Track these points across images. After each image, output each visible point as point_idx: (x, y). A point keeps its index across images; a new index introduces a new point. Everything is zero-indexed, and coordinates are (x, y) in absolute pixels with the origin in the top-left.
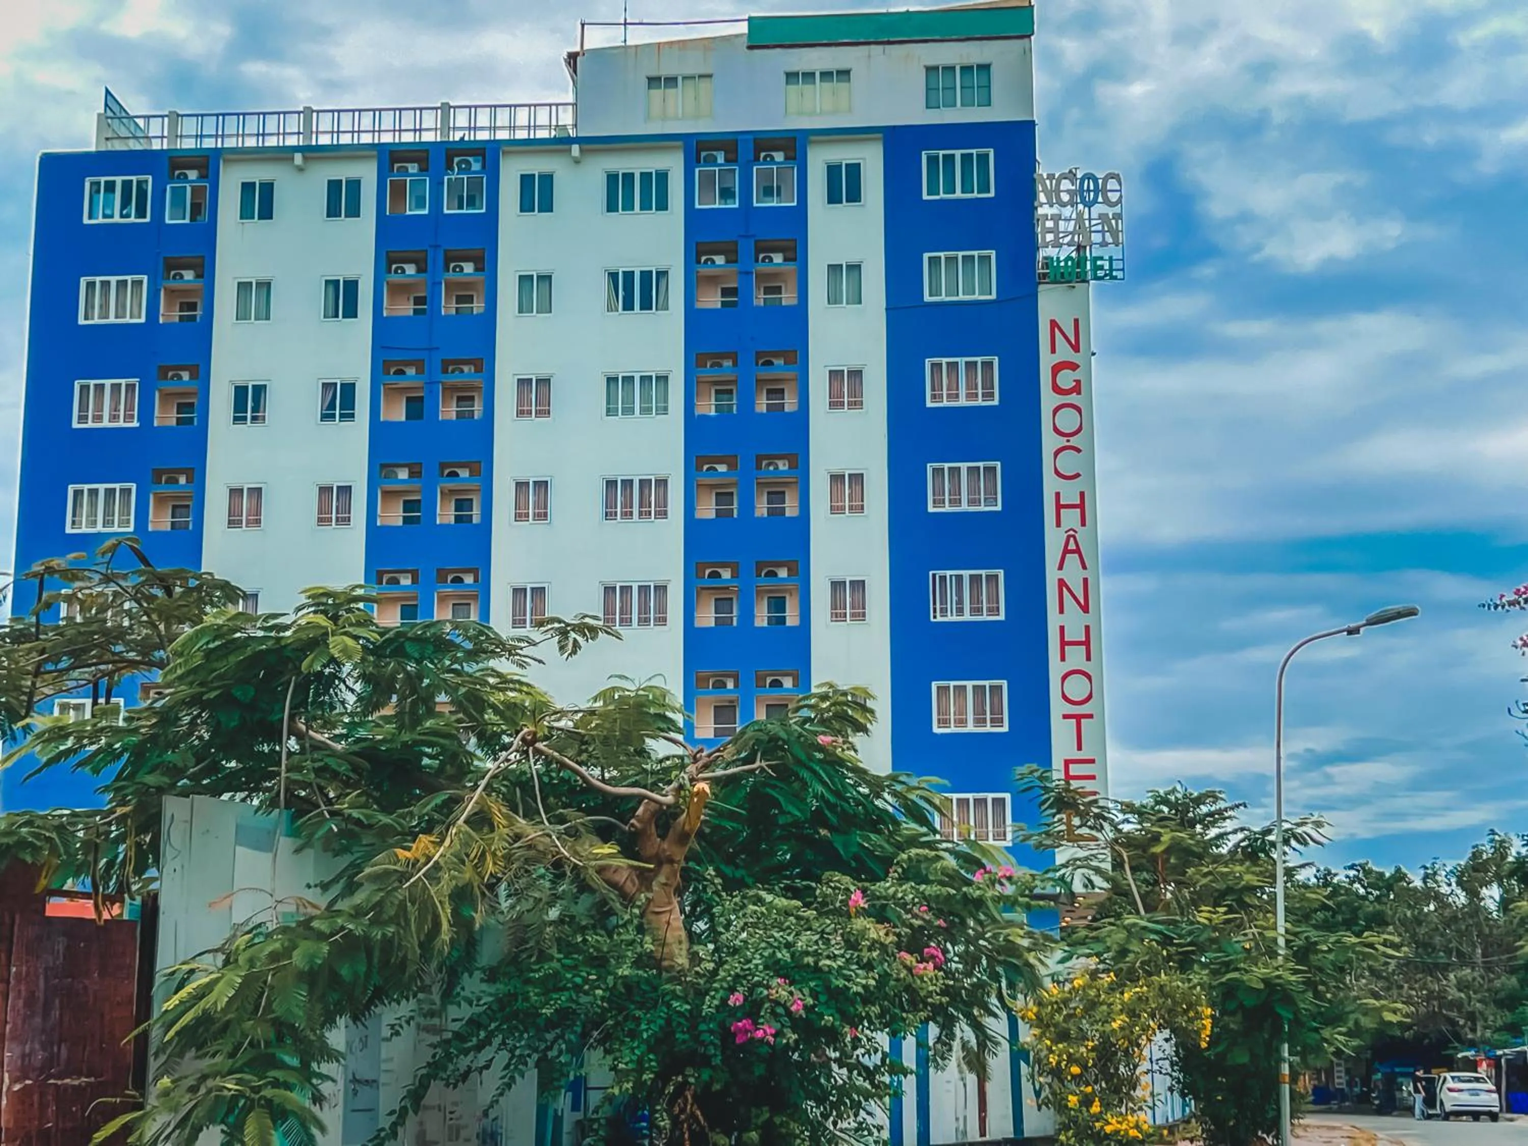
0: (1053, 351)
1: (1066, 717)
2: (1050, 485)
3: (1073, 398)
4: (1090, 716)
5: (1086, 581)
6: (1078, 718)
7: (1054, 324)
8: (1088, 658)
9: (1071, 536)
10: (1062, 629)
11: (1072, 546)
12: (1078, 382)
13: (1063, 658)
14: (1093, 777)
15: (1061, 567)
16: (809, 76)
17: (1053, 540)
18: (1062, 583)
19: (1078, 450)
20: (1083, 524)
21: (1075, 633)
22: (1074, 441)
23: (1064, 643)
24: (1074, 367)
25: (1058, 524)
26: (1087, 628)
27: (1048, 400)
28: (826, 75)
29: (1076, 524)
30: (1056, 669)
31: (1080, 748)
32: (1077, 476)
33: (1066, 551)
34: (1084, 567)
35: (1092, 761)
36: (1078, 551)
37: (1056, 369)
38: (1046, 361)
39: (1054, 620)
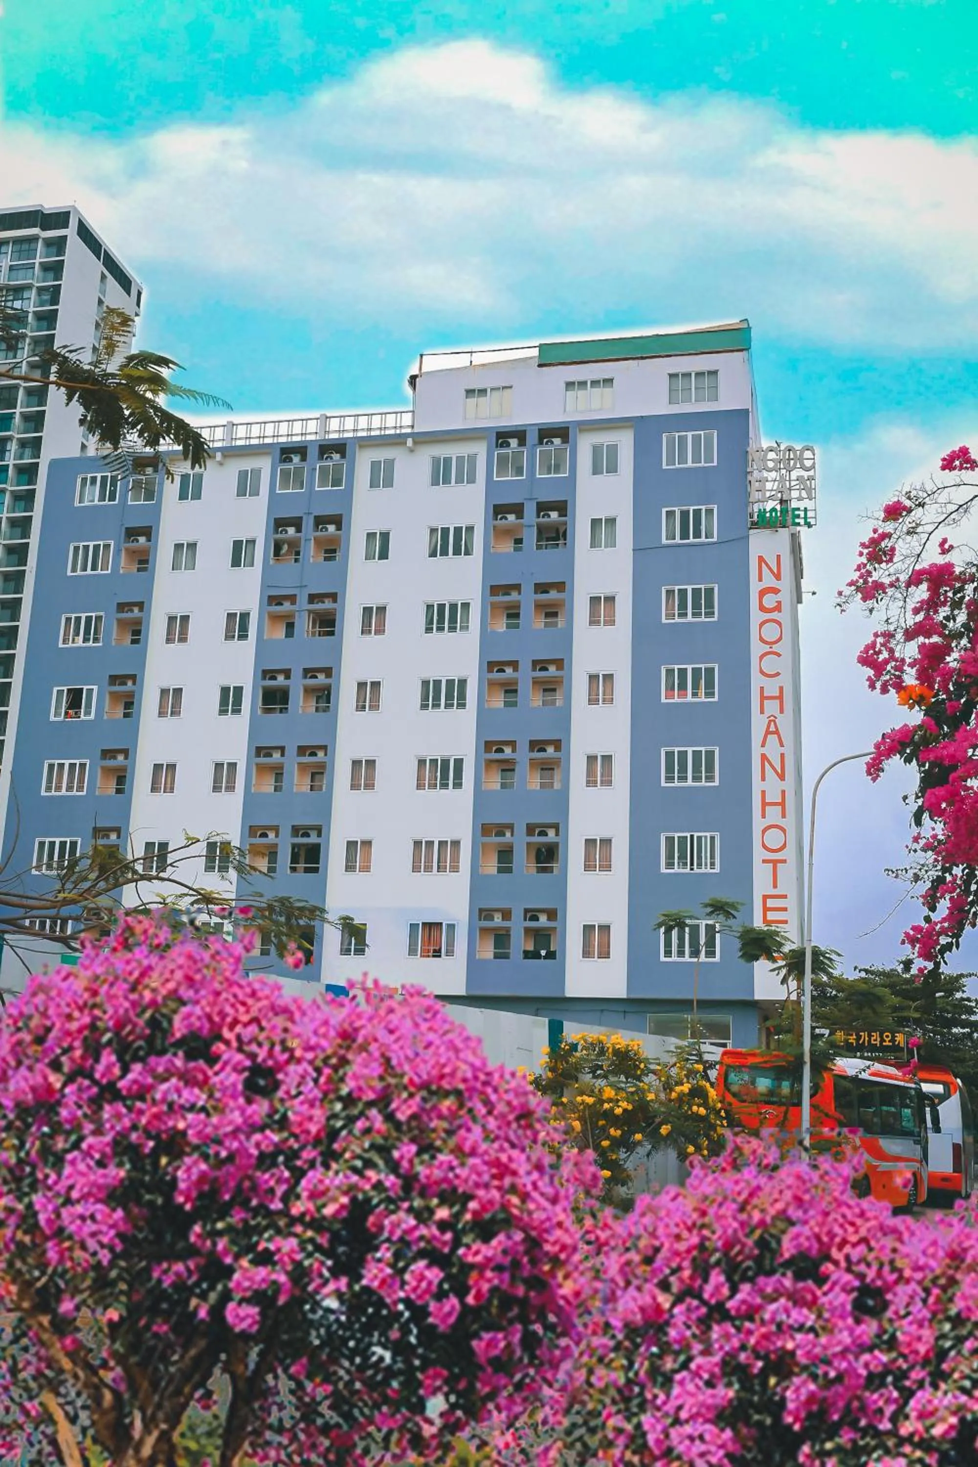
0: (760, 580)
1: (764, 861)
2: (756, 681)
3: (774, 615)
4: (784, 861)
5: (782, 755)
6: (775, 862)
7: (761, 559)
8: (784, 816)
9: (772, 720)
10: (763, 792)
11: (772, 728)
12: (779, 603)
13: (764, 816)
14: (785, 909)
15: (763, 745)
16: (583, 384)
17: (758, 724)
18: (764, 757)
19: (779, 655)
20: (782, 711)
21: (773, 796)
22: (775, 648)
23: (764, 804)
24: (775, 591)
25: (762, 712)
26: (783, 792)
27: (756, 616)
28: (595, 383)
29: (777, 714)
30: (758, 824)
31: (775, 886)
32: (778, 674)
33: (768, 732)
34: (782, 745)
35: (785, 897)
36: (777, 732)
37: (762, 593)
38: (755, 587)
39: (757, 786)
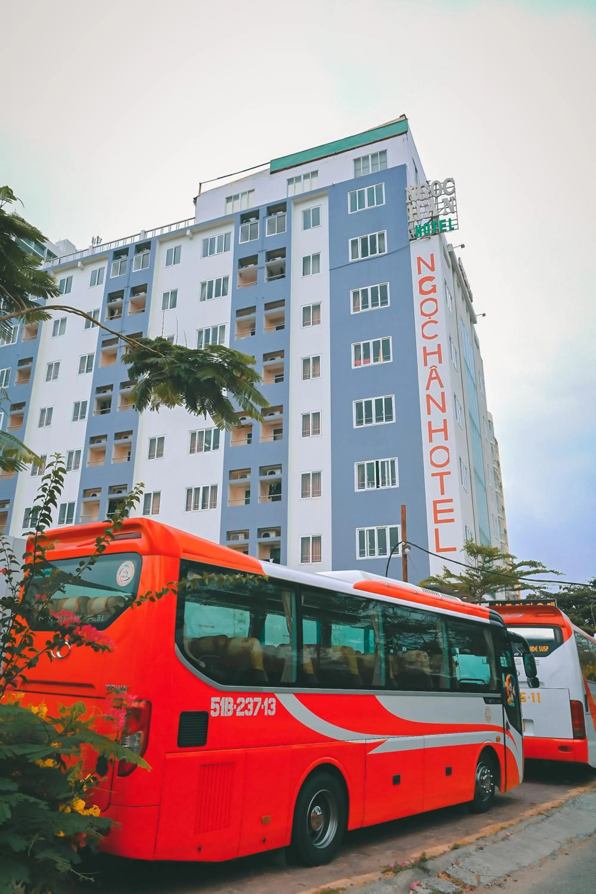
0: (420, 272)
1: (433, 475)
2: (420, 343)
3: (432, 295)
4: (449, 473)
5: (443, 394)
6: (441, 475)
7: (419, 259)
8: (446, 439)
9: (433, 369)
10: (430, 423)
11: (434, 375)
12: (434, 286)
13: (431, 441)
14: (451, 510)
15: (428, 388)
16: (298, 179)
17: (423, 373)
18: (429, 397)
19: (436, 322)
20: (440, 362)
21: (438, 425)
22: (433, 318)
23: (431, 432)
24: (431, 279)
25: (426, 364)
26: (445, 421)
27: (418, 298)
28: (306, 176)
29: (437, 364)
30: (427, 447)
31: (443, 493)
32: (436, 336)
33: (431, 378)
34: (442, 386)
35: (451, 501)
36: (438, 377)
37: (421, 282)
38: (416, 278)
39: (424, 418)
